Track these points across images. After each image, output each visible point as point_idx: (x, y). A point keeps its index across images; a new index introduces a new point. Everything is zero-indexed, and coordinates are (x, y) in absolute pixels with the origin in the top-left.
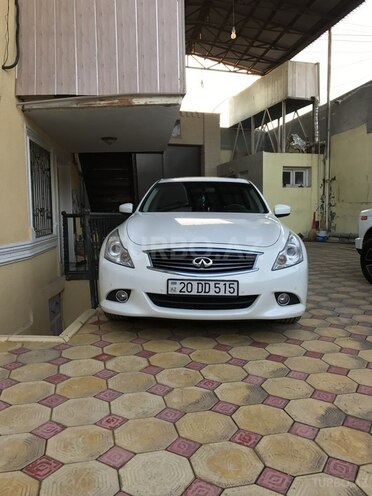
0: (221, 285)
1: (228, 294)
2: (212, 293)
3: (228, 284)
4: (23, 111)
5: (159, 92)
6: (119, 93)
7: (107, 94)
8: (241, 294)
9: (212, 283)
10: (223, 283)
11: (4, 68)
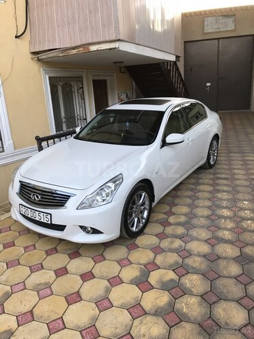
1: (45, 221)
2: (37, 219)
3: (45, 214)
4: (39, 60)
5: (102, 39)
6: (79, 43)
7: (73, 45)
8: (53, 223)
9: (37, 213)
10: (42, 214)
11: (16, 37)
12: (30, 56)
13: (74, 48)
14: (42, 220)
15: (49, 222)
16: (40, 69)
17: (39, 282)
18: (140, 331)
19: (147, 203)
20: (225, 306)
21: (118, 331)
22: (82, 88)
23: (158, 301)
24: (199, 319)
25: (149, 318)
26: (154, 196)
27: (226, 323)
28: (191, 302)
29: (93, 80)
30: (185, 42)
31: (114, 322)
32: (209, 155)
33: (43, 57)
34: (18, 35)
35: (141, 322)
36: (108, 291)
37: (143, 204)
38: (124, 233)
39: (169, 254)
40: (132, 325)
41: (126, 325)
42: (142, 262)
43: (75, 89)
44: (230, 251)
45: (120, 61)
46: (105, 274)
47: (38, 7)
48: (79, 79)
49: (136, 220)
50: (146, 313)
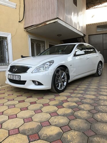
0: (16, 77)
1: (18, 80)
2: (14, 79)
3: (18, 76)
4: (27, 31)
5: (51, 19)
6: (42, 22)
7: (40, 23)
8: (21, 80)
9: (15, 76)
10: (17, 76)
11: (19, 22)
12: (24, 29)
13: (40, 24)
14: (16, 79)
15: (19, 80)
16: (27, 35)
17: (10, 104)
18: (54, 120)
19: (66, 78)
20: (101, 114)
21: (42, 120)
22: (44, 46)
23: (66, 112)
24: (86, 118)
25: (59, 117)
26: (69, 76)
27: (101, 120)
28: (83, 112)
29: (49, 45)
30: (89, 35)
31: (41, 117)
32: (97, 69)
33: (29, 30)
34: (20, 21)
35: (55, 118)
36: (42, 107)
37: (64, 78)
38: (53, 88)
39: (74, 98)
40: (50, 118)
41: (47, 118)
42: (61, 100)
43: (41, 46)
44: (106, 98)
45: (60, 34)
46: (42, 103)
47: (28, 11)
48: (43, 42)
49: (60, 84)
50: (59, 115)
